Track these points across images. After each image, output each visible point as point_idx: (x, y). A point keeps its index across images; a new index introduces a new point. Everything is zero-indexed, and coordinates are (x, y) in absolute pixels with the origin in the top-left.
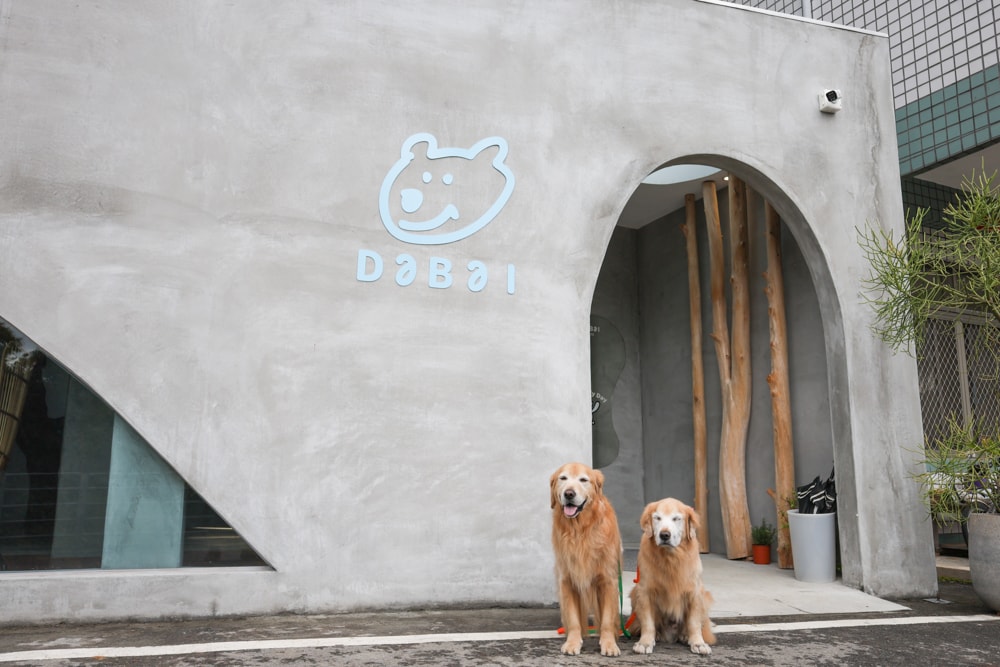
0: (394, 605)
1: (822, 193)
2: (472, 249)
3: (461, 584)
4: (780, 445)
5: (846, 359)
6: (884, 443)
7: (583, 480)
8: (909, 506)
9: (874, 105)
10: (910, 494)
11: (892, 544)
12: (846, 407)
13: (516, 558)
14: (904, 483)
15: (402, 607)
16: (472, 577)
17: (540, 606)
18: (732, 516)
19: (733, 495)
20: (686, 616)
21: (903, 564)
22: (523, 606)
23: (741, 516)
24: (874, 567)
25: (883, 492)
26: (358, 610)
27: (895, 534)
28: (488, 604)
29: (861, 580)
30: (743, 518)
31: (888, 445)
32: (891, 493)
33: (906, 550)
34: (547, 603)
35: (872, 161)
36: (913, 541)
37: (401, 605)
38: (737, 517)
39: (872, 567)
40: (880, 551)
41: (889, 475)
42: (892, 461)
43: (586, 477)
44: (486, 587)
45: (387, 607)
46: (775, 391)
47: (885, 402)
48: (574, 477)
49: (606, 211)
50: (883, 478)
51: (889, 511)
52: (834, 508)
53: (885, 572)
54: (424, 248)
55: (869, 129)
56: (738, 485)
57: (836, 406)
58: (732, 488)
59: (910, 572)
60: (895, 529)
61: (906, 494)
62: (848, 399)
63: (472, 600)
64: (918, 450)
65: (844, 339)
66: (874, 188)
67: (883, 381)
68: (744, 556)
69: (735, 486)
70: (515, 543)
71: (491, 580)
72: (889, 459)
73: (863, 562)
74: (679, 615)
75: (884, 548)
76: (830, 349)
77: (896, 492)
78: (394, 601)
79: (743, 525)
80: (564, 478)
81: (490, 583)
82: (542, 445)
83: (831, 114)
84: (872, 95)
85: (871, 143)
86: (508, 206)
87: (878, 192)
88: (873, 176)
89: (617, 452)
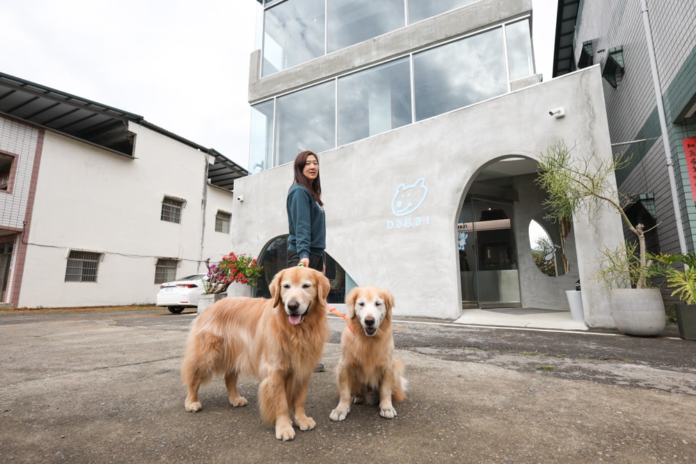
2: (416, 214)
7: (305, 286)
9: (590, 102)
11: (604, 304)
20: (380, 384)
24: (591, 313)
27: (606, 300)
40: (595, 307)
43: (309, 282)
48: (297, 286)
49: (458, 190)
51: (602, 289)
53: (599, 316)
55: (587, 115)
66: (590, 142)
70: (433, 300)
74: (374, 383)
75: (598, 306)
80: (287, 287)
83: (562, 117)
84: (589, 99)
85: (588, 121)
86: (426, 197)
87: (593, 143)
88: (590, 136)
89: (569, 269)
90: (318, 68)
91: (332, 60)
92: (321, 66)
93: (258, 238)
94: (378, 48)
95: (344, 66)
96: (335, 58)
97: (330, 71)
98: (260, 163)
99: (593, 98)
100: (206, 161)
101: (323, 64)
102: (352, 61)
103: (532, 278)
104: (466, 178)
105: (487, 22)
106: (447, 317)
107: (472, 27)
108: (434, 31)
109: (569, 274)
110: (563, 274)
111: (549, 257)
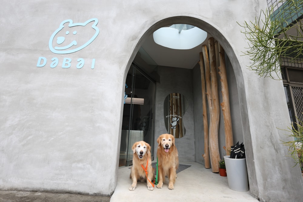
0: (26, 188)
1: (231, 25)
2: (80, 54)
3: (55, 181)
4: (226, 129)
5: (245, 89)
6: (268, 126)
7: (170, 140)
8: (285, 158)
10: (285, 152)
11: (276, 177)
12: (246, 110)
13: (80, 171)
14: (281, 146)
15: (29, 190)
16: (60, 179)
17: (87, 195)
18: (213, 156)
19: (213, 148)
21: (284, 188)
22: (80, 194)
23: (216, 156)
24: (265, 188)
25: (268, 151)
26: (11, 190)
27: (278, 172)
28: (65, 191)
29: (258, 194)
30: (217, 157)
31: (270, 127)
32: (273, 151)
33: (285, 180)
34: (91, 193)
35: (255, 12)
36: (289, 176)
37: (28, 189)
38: (215, 157)
39: (264, 188)
40: (269, 180)
41: (272, 142)
42: (273, 135)
43: (170, 139)
44: (65, 184)
45: (23, 189)
46: (224, 108)
47: (267, 107)
48: (167, 140)
50: (268, 143)
51: (273, 160)
52: (244, 156)
53: (273, 191)
54: (62, 55)
56: (215, 144)
57: (242, 110)
58: (213, 146)
59: (289, 192)
60: (277, 169)
61: (283, 152)
62: (247, 107)
63: (58, 189)
64: (289, 130)
65: (243, 81)
67: (266, 98)
68: (217, 172)
69: (214, 145)
70: (80, 165)
71: (68, 181)
72: (271, 134)
73: (258, 185)
75: (271, 179)
76: (239, 87)
77: (276, 150)
78: (26, 187)
79: (217, 160)
80: (164, 140)
81: (67, 182)
82: (98, 125)
88: (256, 16)
89: (185, 133)
104: (143, 28)
106: (96, 191)
109: (185, 137)
110: (182, 136)
111: (174, 124)
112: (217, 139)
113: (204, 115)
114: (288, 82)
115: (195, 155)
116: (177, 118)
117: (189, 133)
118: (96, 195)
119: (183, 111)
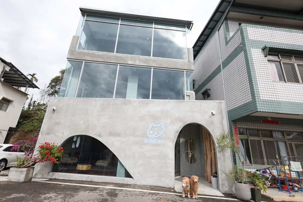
1: (212, 127)
2: (159, 138)
6: (224, 167)
13: (163, 180)
17: (167, 188)
22: (164, 187)
24: (222, 188)
25: (224, 176)
29: (220, 190)
41: (225, 173)
46: (212, 155)
47: (224, 160)
49: (177, 132)
51: (225, 179)
52: (217, 177)
55: (221, 116)
67: (224, 157)
68: (210, 182)
72: (225, 170)
73: (220, 187)
77: (227, 176)
83: (214, 115)
84: (222, 111)
85: (221, 118)
86: (164, 132)
87: (223, 126)
88: (222, 123)
89: (196, 161)
90: (111, 57)
91: (118, 57)
92: (112, 57)
93: (63, 133)
94: (140, 60)
95: (123, 61)
96: (119, 56)
97: (116, 61)
98: (32, 74)
99: (223, 111)
100: (4, 68)
101: (113, 56)
102: (127, 61)
103: (184, 163)
105: (180, 68)
107: (175, 67)
108: (162, 63)
109: (196, 163)
110: (194, 163)
111: (190, 156)
112: (210, 168)
113: (205, 154)
114: (248, 137)
115: (201, 173)
116: (192, 152)
117: (198, 161)
118: (169, 188)
119: (194, 149)
